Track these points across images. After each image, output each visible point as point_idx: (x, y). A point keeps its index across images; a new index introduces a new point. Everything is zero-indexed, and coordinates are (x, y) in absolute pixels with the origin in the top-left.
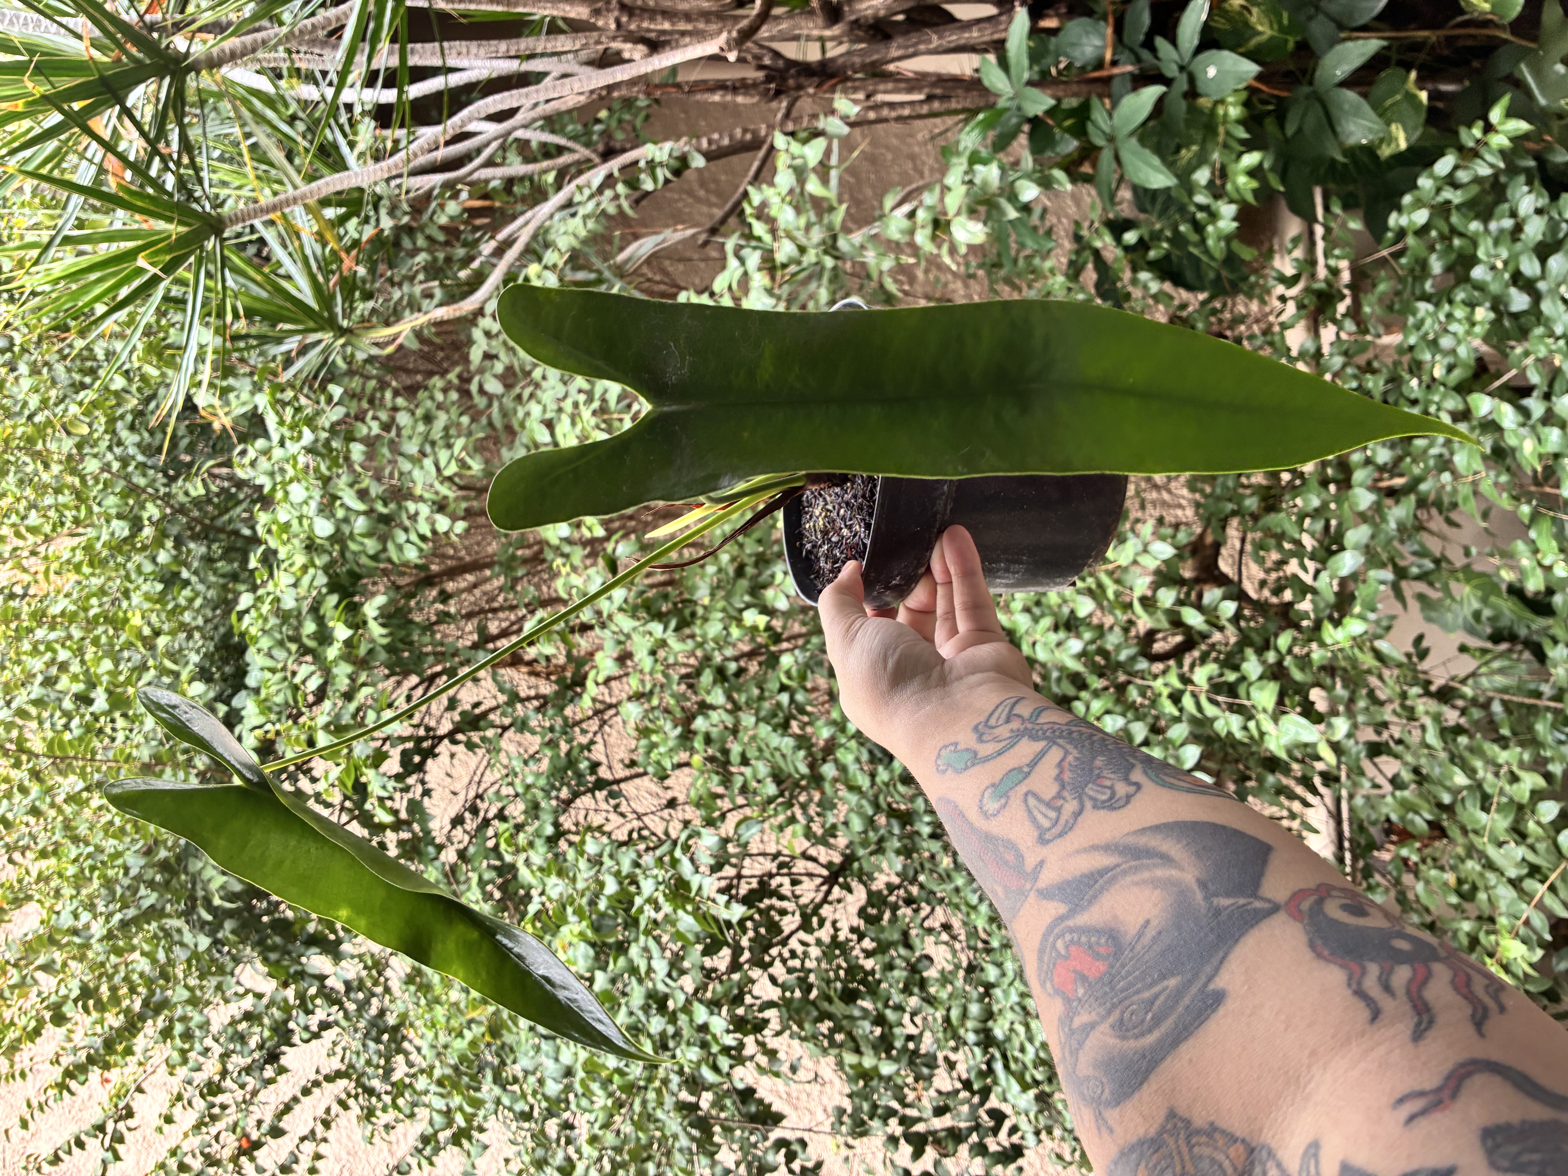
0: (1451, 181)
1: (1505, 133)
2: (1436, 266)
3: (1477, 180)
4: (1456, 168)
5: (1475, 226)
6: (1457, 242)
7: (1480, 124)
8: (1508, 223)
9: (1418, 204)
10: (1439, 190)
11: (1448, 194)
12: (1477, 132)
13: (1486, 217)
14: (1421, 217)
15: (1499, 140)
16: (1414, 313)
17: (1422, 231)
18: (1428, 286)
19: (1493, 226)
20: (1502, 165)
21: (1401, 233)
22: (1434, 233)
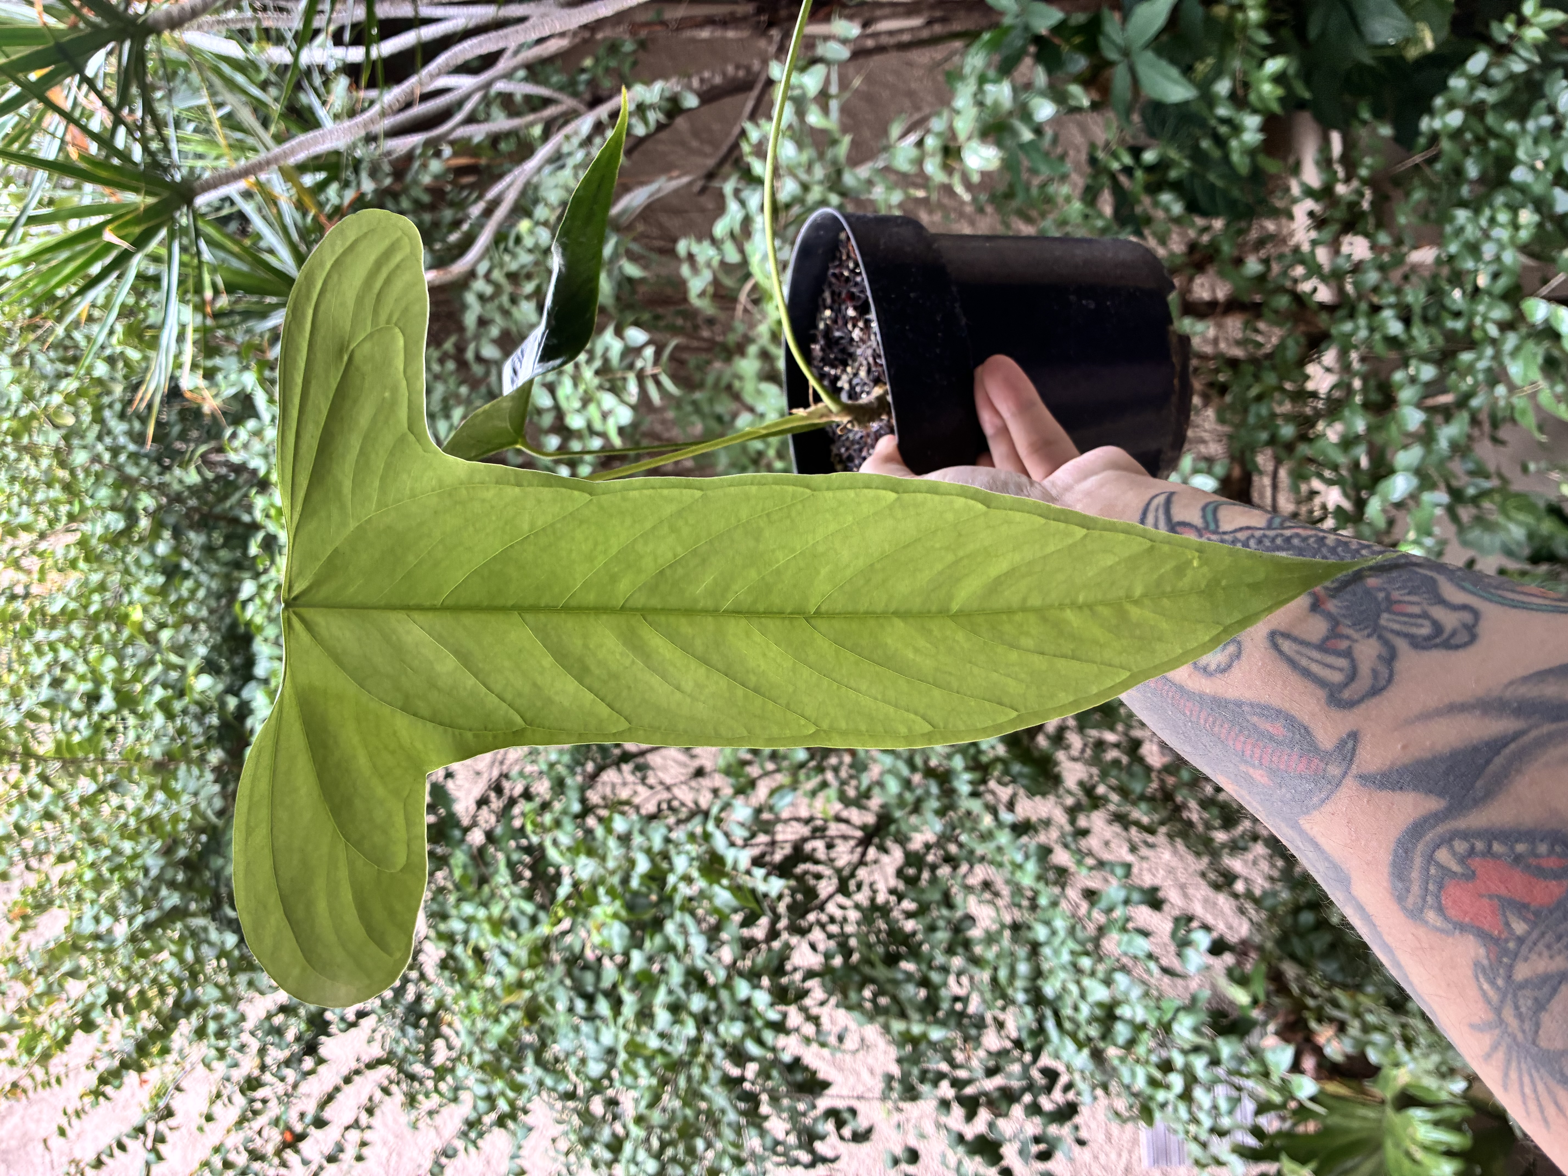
0: (1484, 79)
1: (1539, 25)
2: (1472, 170)
3: (1512, 77)
4: (1489, 66)
5: (1511, 126)
6: (1493, 144)
7: (1513, 17)
8: (1547, 121)
9: (1451, 106)
10: (1472, 89)
11: (1482, 94)
12: (1509, 27)
13: (1522, 116)
14: (1455, 118)
15: (1534, 34)
16: (1451, 219)
17: (1456, 134)
18: (1465, 191)
19: (1531, 125)
20: (1537, 59)
21: (1434, 137)
22: (1468, 136)
